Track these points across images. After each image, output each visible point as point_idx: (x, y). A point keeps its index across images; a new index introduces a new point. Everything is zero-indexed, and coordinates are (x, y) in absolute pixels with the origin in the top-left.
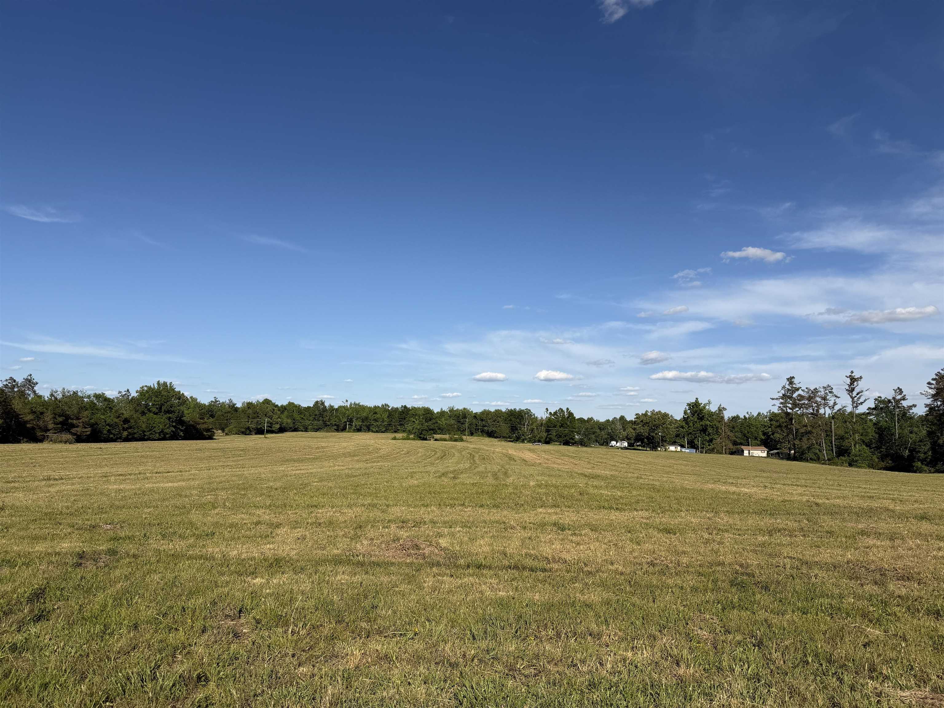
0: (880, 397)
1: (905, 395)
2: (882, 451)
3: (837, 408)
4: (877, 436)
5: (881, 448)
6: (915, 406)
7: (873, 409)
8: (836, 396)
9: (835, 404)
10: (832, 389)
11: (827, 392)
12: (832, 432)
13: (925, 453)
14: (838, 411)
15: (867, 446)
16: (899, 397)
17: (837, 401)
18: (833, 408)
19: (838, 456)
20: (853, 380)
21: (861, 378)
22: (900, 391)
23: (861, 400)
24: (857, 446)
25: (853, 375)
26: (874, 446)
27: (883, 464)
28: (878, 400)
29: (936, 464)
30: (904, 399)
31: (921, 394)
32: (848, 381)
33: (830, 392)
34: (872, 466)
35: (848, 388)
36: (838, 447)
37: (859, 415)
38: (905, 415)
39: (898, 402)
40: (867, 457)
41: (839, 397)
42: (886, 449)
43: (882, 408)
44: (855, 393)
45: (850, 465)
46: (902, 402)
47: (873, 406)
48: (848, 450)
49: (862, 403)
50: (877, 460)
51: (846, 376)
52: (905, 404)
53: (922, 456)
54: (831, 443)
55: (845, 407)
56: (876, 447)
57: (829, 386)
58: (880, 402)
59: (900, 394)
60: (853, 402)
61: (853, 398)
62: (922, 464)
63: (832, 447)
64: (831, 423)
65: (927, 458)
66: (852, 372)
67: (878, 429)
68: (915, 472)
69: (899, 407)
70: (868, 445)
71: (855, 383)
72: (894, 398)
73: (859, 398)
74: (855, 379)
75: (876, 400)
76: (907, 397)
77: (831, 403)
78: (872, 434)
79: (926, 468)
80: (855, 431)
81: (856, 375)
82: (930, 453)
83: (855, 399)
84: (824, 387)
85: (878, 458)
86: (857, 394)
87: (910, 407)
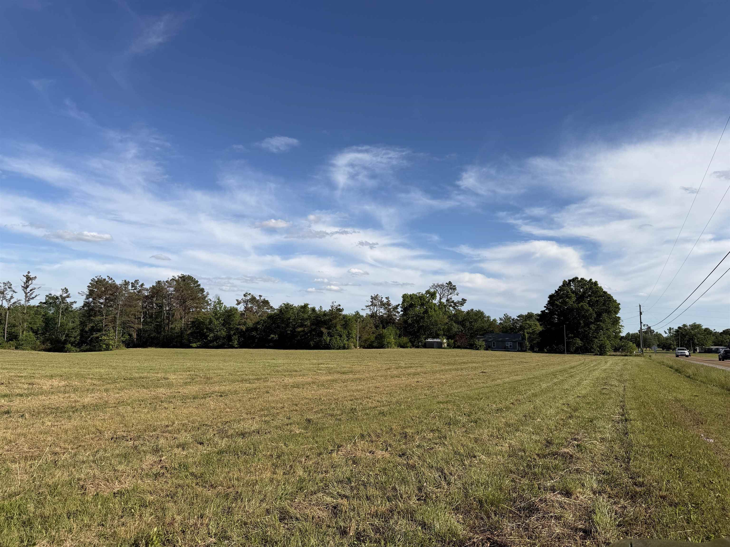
0: (51, 294)
1: (69, 294)
2: (46, 337)
3: (13, 301)
4: (43, 324)
5: (46, 334)
6: (75, 302)
7: (44, 303)
8: (14, 291)
9: (12, 297)
10: (11, 285)
11: (7, 287)
12: (5, 321)
13: (75, 338)
14: (13, 303)
15: (33, 332)
16: (65, 295)
17: (14, 295)
18: (10, 301)
19: (7, 341)
20: (29, 279)
21: (35, 277)
22: (66, 290)
23: (33, 296)
24: (25, 332)
25: (29, 275)
26: (40, 332)
27: (43, 347)
28: (49, 297)
29: (82, 345)
30: (68, 297)
31: (79, 293)
32: (25, 279)
33: (9, 288)
34: (34, 349)
35: (23, 285)
36: (9, 333)
37: (29, 307)
38: (67, 309)
39: (63, 298)
40: (31, 341)
41: (16, 292)
42: (49, 335)
43: (51, 303)
44: (28, 290)
45: (16, 348)
46: (67, 299)
47: (44, 301)
48: (17, 335)
49: (33, 298)
50: (39, 343)
51: (24, 276)
52: (68, 300)
53: (73, 339)
54: (4, 330)
55: (20, 300)
56: (42, 333)
57: (9, 282)
58: (50, 298)
59: (66, 293)
60: (26, 297)
61: (26, 294)
62: (72, 345)
63: (4, 333)
64: (6, 313)
65: (76, 341)
66: (29, 273)
67: (46, 319)
68: (66, 352)
69: (64, 303)
70: (36, 332)
71: (30, 282)
72: (61, 296)
73: (31, 294)
74: (31, 278)
75: (47, 296)
76: (71, 295)
77: (8, 297)
78: (39, 323)
79: (74, 349)
80: (24, 321)
81: (32, 275)
82: (78, 338)
83: (28, 294)
84: (4, 283)
85: (40, 342)
86: (31, 291)
87: (72, 303)
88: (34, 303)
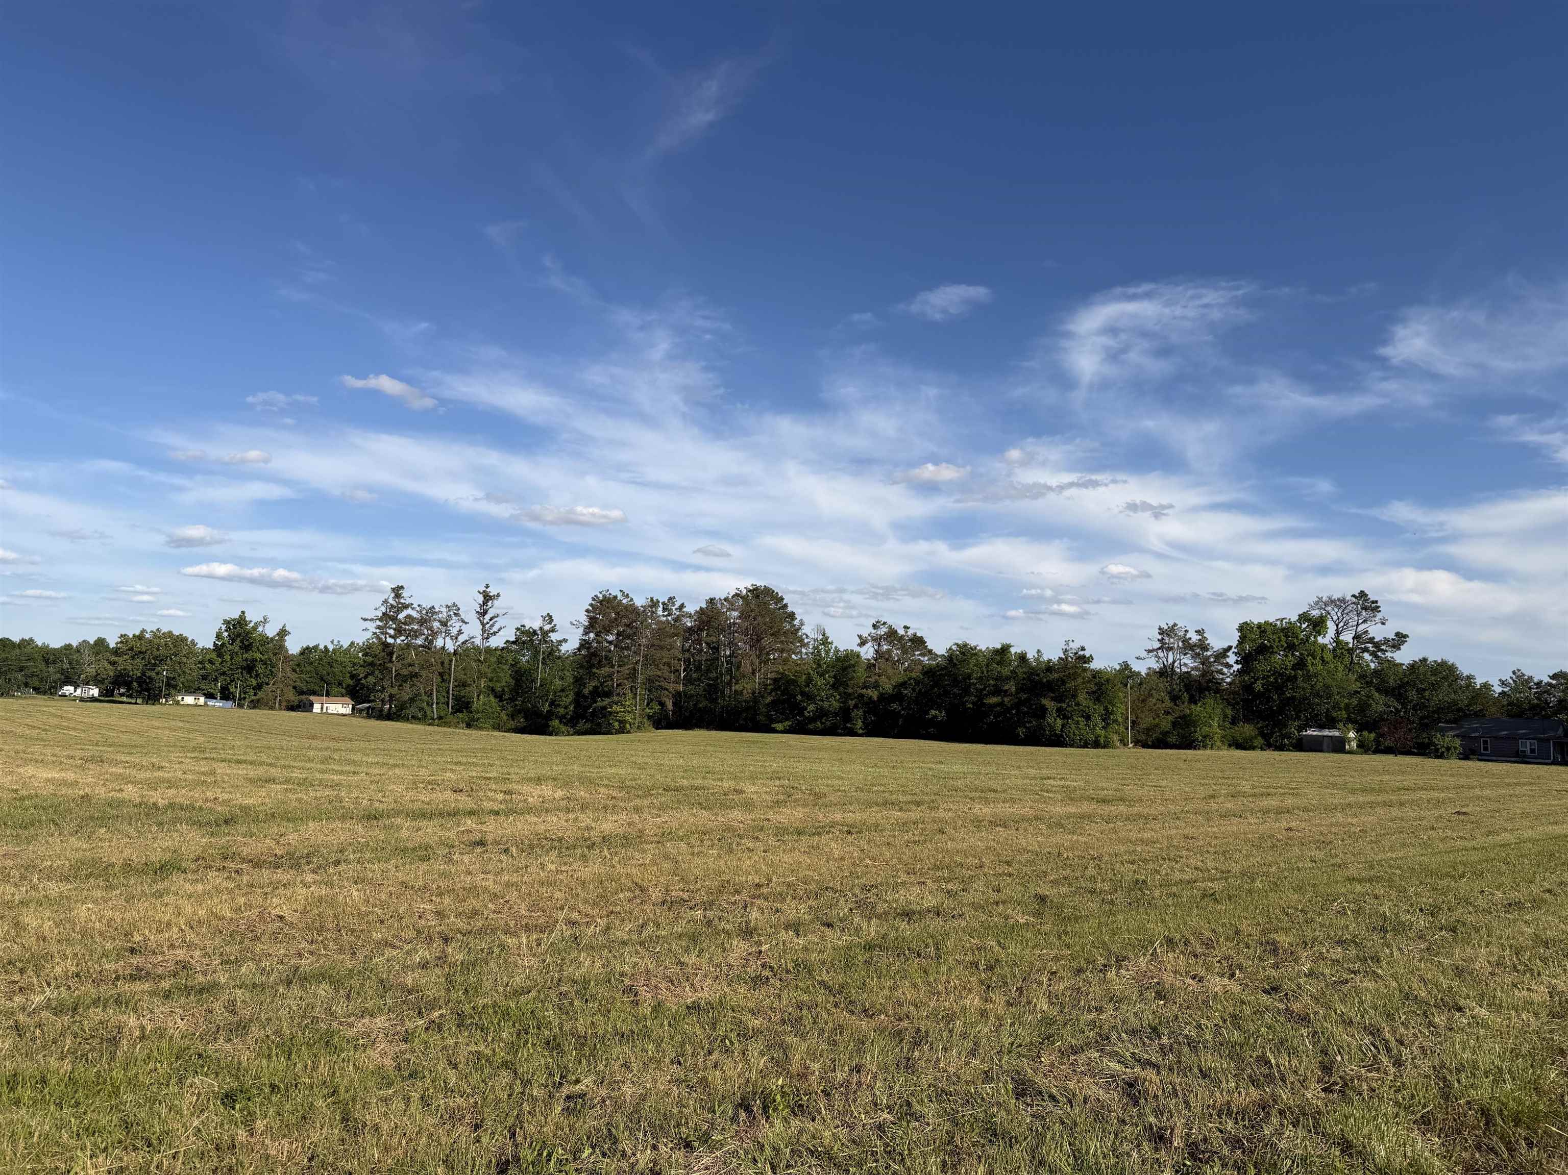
0: (523, 626)
1: (555, 625)
2: (516, 705)
3: (462, 639)
4: (513, 682)
5: (516, 700)
6: (565, 641)
7: (513, 643)
8: (463, 621)
9: (460, 632)
10: (459, 609)
11: (452, 613)
12: (450, 675)
13: (566, 708)
14: (463, 643)
15: (496, 697)
16: (547, 627)
17: (464, 628)
18: (456, 638)
19: (453, 713)
20: (487, 597)
21: (498, 595)
22: (549, 618)
23: (495, 629)
24: (481, 697)
25: (488, 590)
26: (507, 697)
27: (512, 724)
28: (522, 630)
29: (578, 722)
30: (553, 630)
31: (572, 624)
32: (481, 599)
33: (455, 614)
34: (497, 727)
35: (478, 610)
36: (457, 699)
37: (489, 650)
38: (552, 653)
39: (545, 634)
40: (493, 713)
41: (466, 623)
42: (523, 702)
43: (524, 643)
44: (487, 617)
45: (469, 726)
46: (551, 634)
47: (513, 639)
48: (468, 703)
49: (495, 633)
50: (505, 718)
51: (479, 592)
52: (554, 637)
53: (562, 711)
54: (448, 692)
55: (473, 637)
56: (509, 699)
57: (454, 605)
58: (523, 633)
59: (550, 623)
60: (484, 631)
61: (483, 625)
62: (561, 722)
63: (448, 698)
64: (451, 661)
65: (567, 713)
66: (487, 586)
67: (516, 672)
68: (551, 734)
69: (546, 642)
70: (499, 697)
71: (490, 604)
72: (541, 628)
73: (492, 626)
74: (490, 597)
75: (518, 629)
76: (557, 628)
77: (454, 631)
78: (506, 679)
79: (563, 728)
80: (481, 675)
81: (493, 591)
82: (572, 708)
83: (487, 626)
84: (447, 606)
85: (508, 715)
86: (491, 620)
87: (560, 642)
88: (497, 642)
